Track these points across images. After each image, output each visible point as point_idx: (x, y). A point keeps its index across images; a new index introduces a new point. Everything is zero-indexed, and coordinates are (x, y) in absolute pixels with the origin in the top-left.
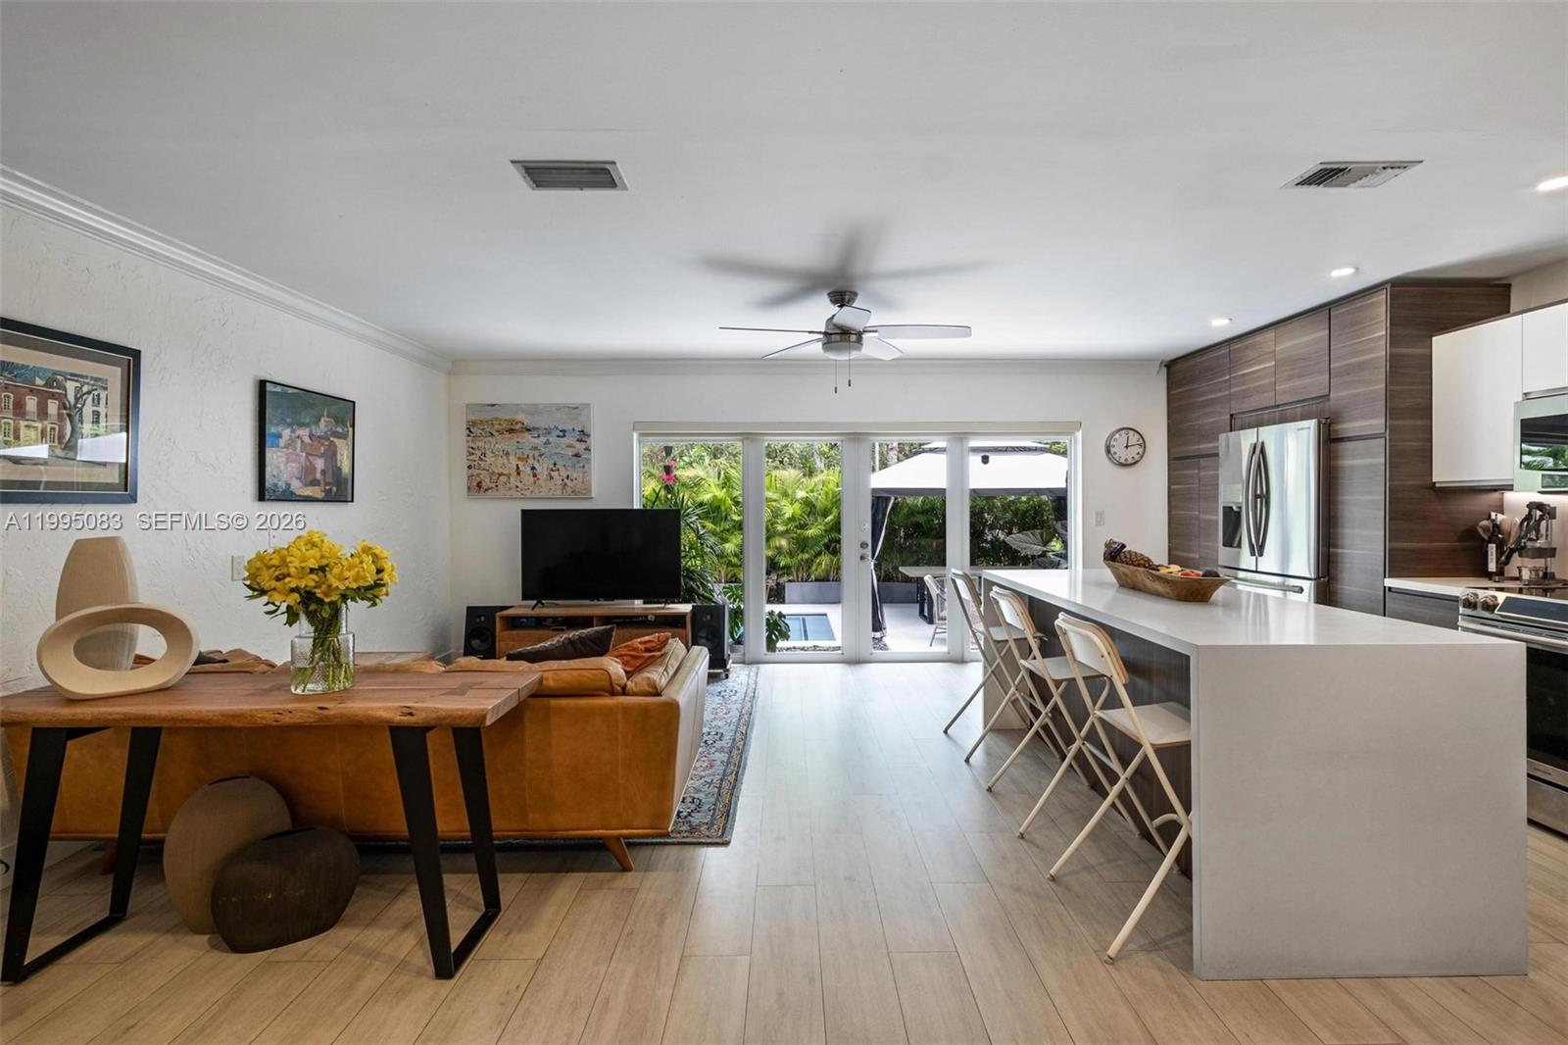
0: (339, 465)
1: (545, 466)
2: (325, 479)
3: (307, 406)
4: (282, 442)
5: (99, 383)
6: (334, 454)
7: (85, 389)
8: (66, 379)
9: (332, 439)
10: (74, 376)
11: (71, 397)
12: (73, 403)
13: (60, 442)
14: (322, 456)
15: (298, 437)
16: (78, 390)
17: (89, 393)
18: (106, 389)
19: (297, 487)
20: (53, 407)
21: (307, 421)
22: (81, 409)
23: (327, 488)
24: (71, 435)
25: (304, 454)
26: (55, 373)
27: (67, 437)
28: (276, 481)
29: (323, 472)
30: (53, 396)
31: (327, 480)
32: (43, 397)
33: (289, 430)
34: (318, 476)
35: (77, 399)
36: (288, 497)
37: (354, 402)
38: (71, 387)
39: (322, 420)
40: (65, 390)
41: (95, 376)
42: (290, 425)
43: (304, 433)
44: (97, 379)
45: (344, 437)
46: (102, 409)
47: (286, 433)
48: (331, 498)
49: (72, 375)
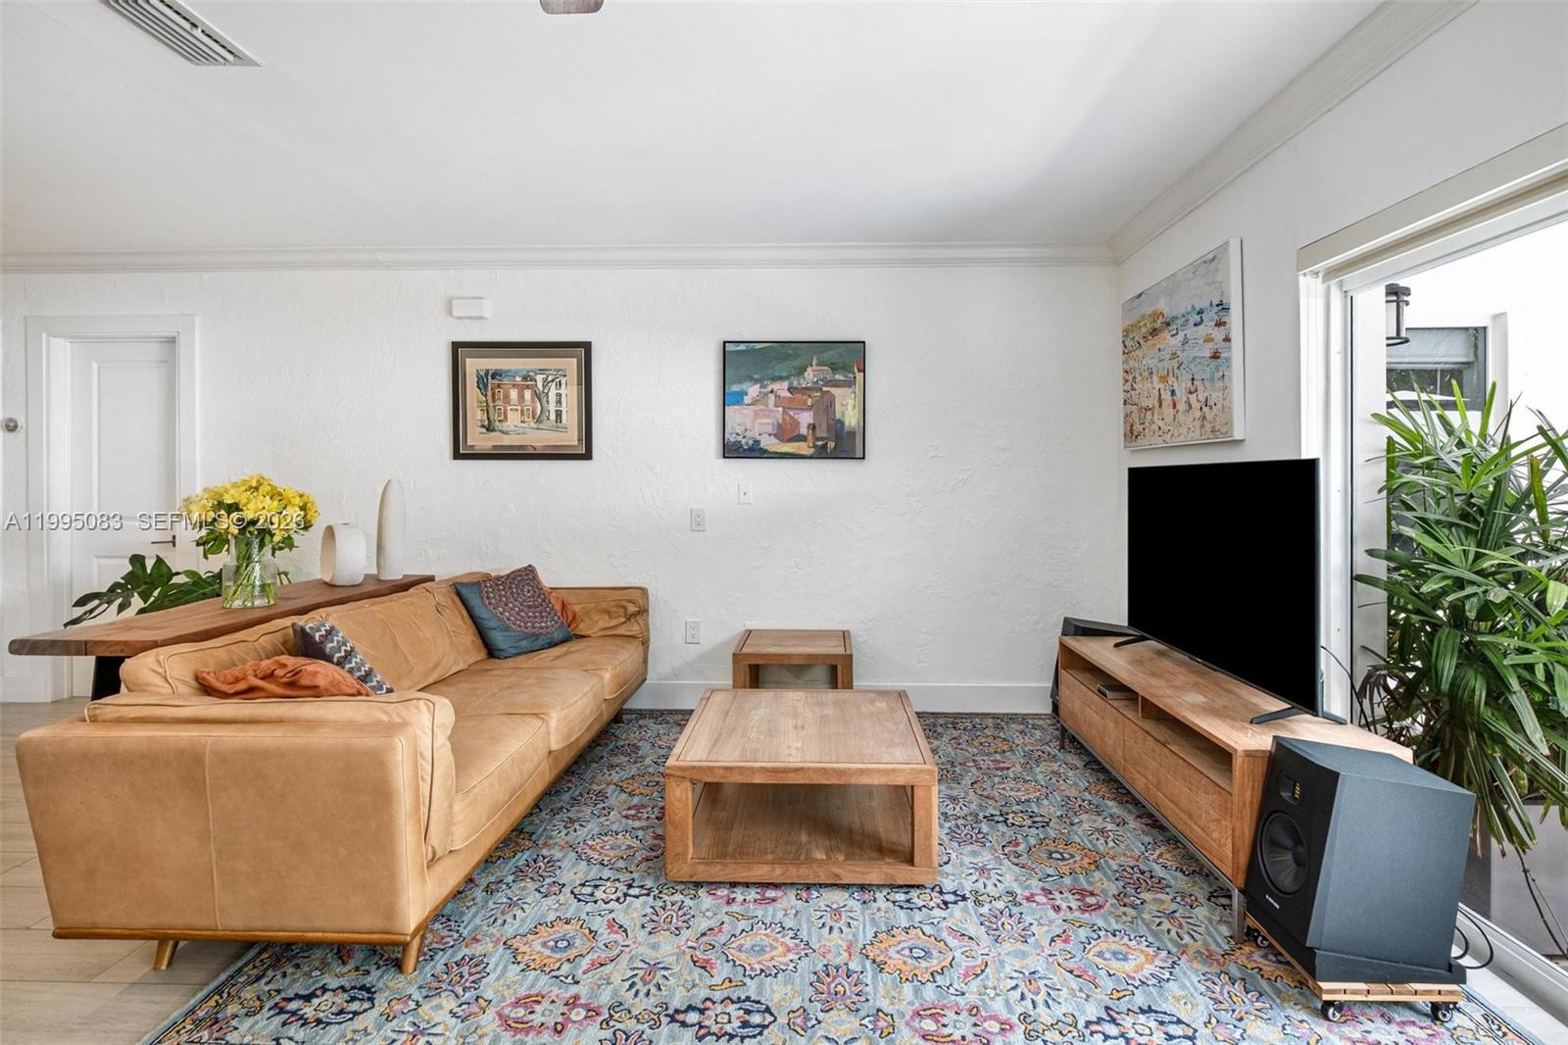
0: (838, 416)
1: (1184, 385)
2: (814, 434)
3: (784, 358)
4: (747, 399)
5: (560, 373)
6: (831, 404)
7: (550, 379)
8: (536, 374)
9: (824, 389)
10: (542, 371)
11: (540, 385)
12: (541, 390)
13: (533, 418)
14: (810, 408)
15: (772, 392)
16: (545, 380)
17: (553, 381)
18: (565, 376)
19: (769, 443)
20: (528, 394)
21: (784, 374)
22: (547, 393)
23: (820, 443)
24: (541, 413)
25: (781, 409)
26: (528, 372)
27: (538, 413)
28: (739, 438)
29: (812, 427)
30: (528, 387)
31: (818, 435)
32: (521, 389)
33: (758, 386)
34: (804, 431)
35: (544, 387)
36: (755, 452)
37: (864, 342)
38: (540, 378)
39: (809, 369)
40: (536, 381)
41: (557, 368)
42: (756, 381)
43: (781, 389)
44: (559, 370)
45: (850, 384)
46: (563, 391)
47: (753, 390)
48: (822, 453)
49: (540, 370)
